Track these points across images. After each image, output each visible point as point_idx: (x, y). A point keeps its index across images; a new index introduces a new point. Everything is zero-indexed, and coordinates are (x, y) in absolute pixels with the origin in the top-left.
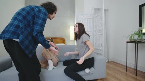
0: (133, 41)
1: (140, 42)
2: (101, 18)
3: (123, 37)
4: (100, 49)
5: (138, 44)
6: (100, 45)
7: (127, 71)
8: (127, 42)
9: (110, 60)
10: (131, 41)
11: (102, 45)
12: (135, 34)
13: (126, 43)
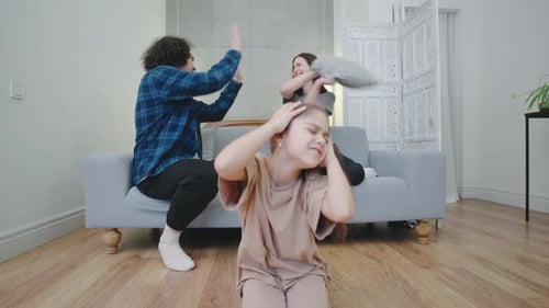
2: (429, 31)
3: (513, 96)
4: (427, 136)
6: (427, 125)
7: (527, 219)
10: (542, 110)
11: (431, 123)
13: (524, 118)
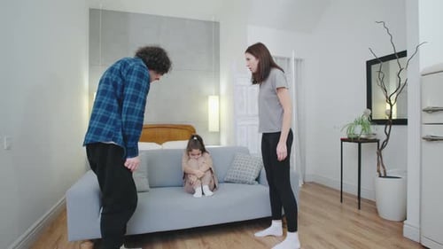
0: (353, 136)
1: (366, 140)
5: (362, 144)
8: (343, 140)
9: (306, 181)
10: (349, 138)
12: (357, 123)
